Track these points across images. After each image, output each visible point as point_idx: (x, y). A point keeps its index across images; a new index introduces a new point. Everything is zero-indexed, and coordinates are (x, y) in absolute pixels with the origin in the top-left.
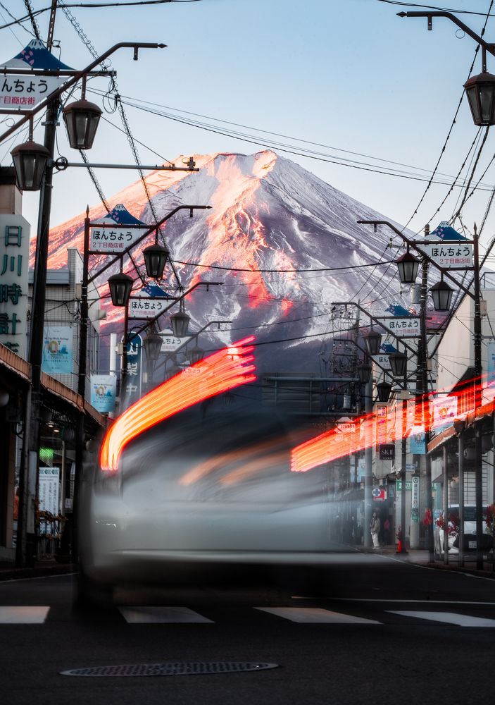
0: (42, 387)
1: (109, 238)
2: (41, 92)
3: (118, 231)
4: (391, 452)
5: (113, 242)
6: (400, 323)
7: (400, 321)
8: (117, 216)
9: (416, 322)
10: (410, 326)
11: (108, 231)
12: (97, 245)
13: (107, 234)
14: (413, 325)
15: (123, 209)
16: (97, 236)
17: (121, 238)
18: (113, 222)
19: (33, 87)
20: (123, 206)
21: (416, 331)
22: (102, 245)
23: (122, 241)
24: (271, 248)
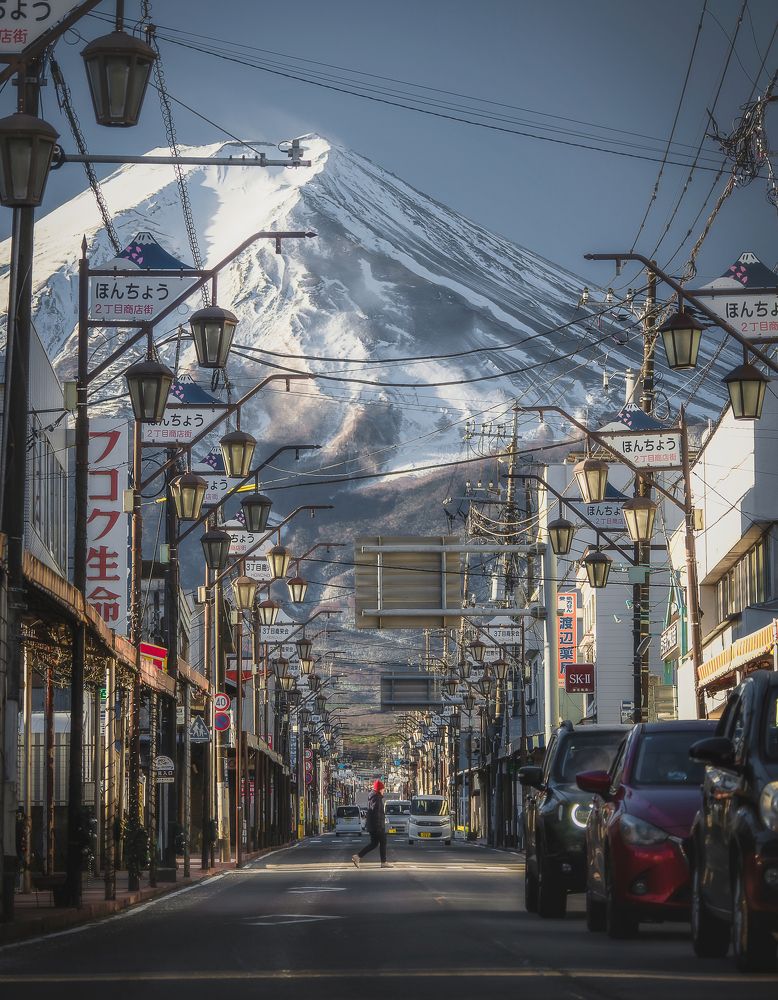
0: (25, 577)
1: (126, 295)
2: (38, 19)
3: (142, 283)
4: (587, 676)
5: (132, 303)
6: (641, 444)
7: (641, 439)
8: (140, 255)
9: (671, 440)
10: (660, 448)
11: (123, 282)
12: (104, 310)
13: (122, 289)
14: (667, 446)
15: (150, 242)
16: (103, 292)
17: (147, 295)
18: (131, 266)
19: (23, 9)
20: (150, 236)
21: (672, 457)
22: (112, 309)
23: (149, 301)
24: (324, 312)
